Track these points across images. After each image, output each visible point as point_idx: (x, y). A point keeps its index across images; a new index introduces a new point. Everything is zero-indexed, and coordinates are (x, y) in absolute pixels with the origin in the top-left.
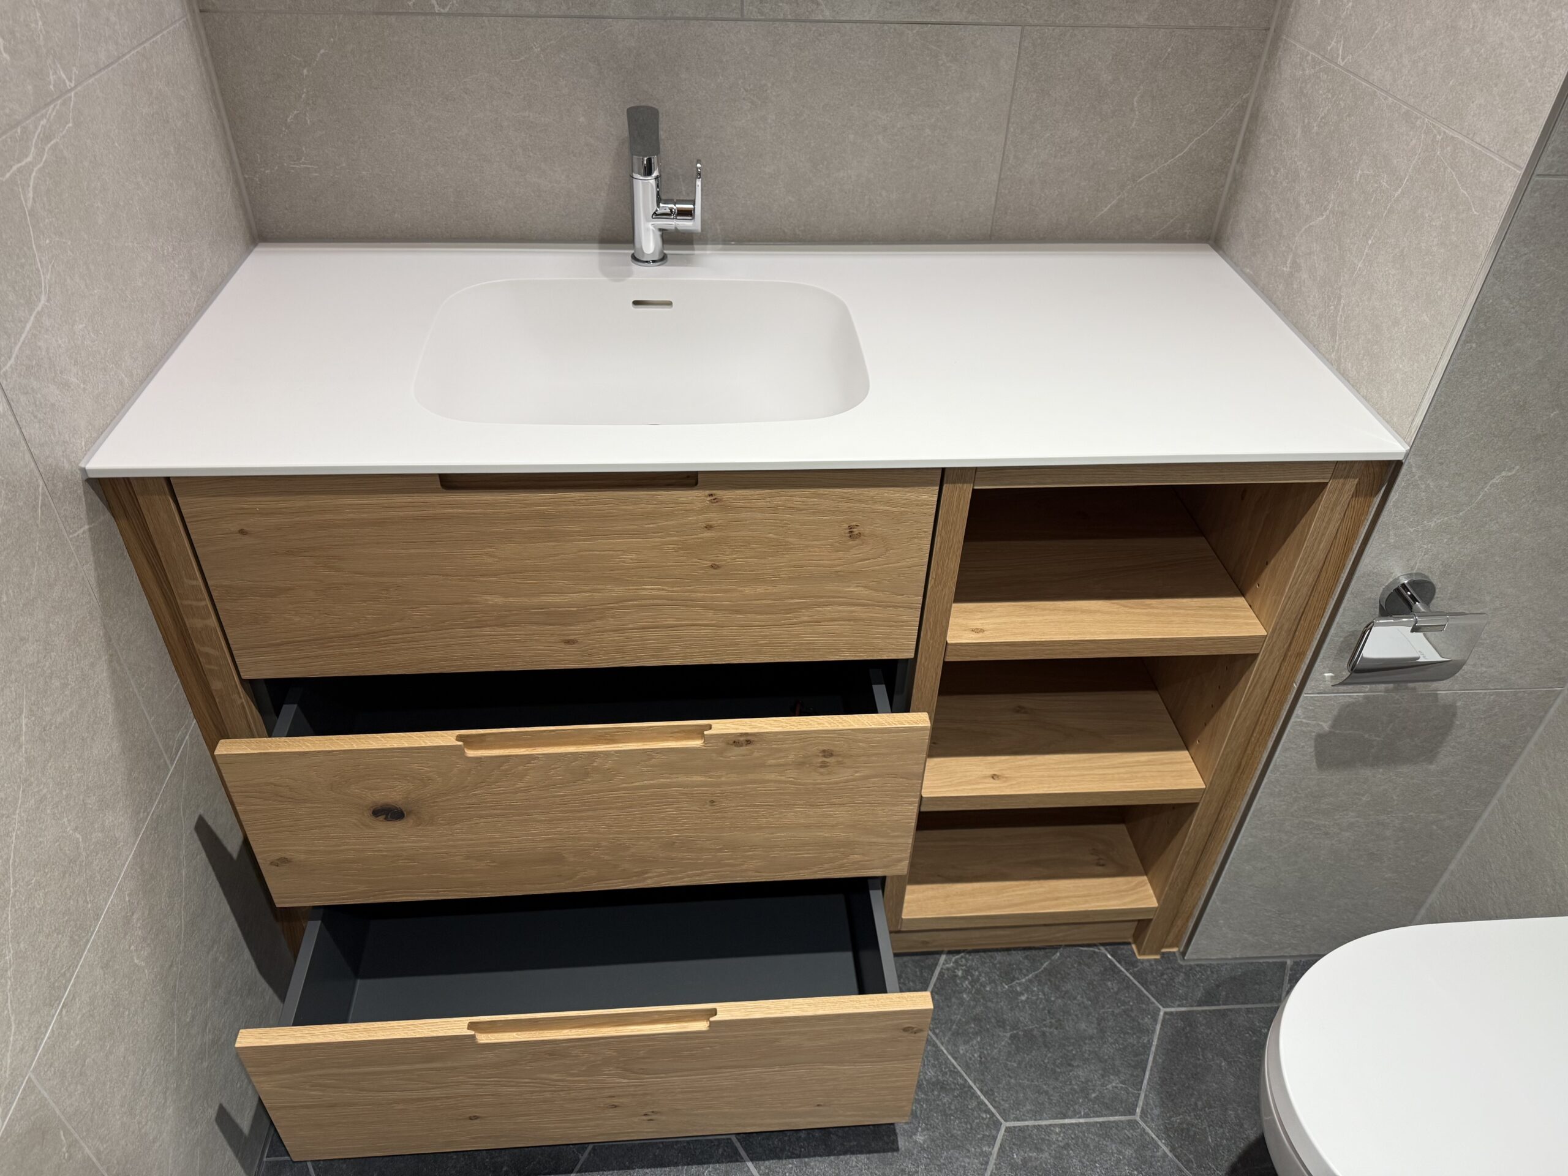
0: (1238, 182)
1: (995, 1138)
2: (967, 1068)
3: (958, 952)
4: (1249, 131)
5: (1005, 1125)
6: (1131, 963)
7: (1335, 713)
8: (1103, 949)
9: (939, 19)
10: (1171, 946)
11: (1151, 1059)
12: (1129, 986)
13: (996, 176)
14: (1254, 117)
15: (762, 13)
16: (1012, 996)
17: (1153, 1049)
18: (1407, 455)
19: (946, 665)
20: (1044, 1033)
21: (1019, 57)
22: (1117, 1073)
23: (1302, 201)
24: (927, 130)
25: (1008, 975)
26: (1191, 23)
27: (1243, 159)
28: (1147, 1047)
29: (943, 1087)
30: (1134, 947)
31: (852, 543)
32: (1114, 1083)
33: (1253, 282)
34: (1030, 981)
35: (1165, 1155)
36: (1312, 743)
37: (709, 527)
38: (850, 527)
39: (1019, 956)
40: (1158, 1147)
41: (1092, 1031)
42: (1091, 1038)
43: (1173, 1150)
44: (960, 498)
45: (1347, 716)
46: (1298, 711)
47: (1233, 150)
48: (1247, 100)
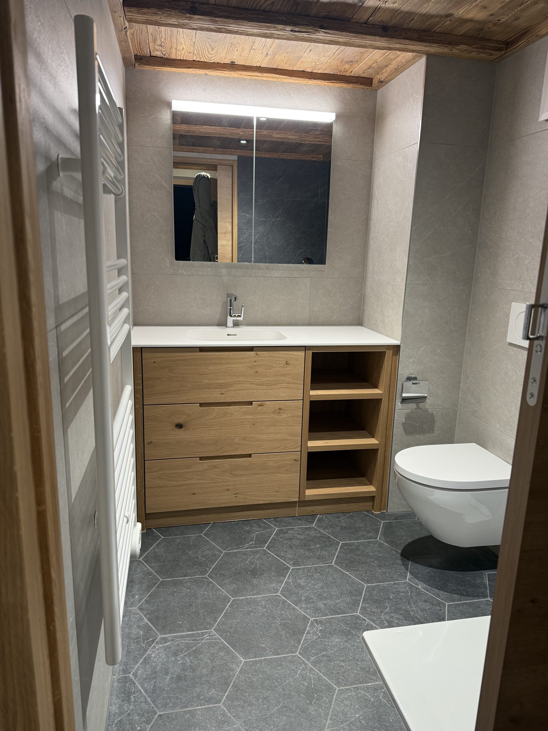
0: (363, 310)
1: (339, 545)
2: (329, 533)
3: (323, 514)
4: (364, 299)
5: (341, 543)
6: (373, 514)
7: (405, 416)
8: (364, 512)
9: (293, 276)
10: (383, 510)
11: (380, 530)
12: (372, 518)
13: (308, 310)
14: (364, 296)
15: (255, 275)
16: (340, 521)
17: (381, 528)
18: (401, 343)
19: (310, 401)
20: (350, 527)
21: (311, 284)
22: (371, 532)
23: (375, 307)
24: (292, 300)
25: (338, 517)
26: (347, 277)
27: (363, 306)
28: (379, 528)
29: (322, 537)
30: (373, 511)
31: (287, 366)
32: (370, 534)
33: (370, 329)
34: (344, 518)
35: (386, 545)
36: (401, 426)
37: (256, 361)
38: (286, 362)
39: (340, 514)
40: (384, 544)
41: (363, 526)
42: (363, 527)
43: (388, 544)
44: (310, 353)
45: (408, 417)
46: (396, 416)
47: (361, 304)
48: (362, 293)
